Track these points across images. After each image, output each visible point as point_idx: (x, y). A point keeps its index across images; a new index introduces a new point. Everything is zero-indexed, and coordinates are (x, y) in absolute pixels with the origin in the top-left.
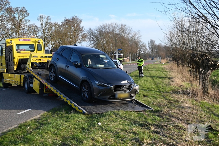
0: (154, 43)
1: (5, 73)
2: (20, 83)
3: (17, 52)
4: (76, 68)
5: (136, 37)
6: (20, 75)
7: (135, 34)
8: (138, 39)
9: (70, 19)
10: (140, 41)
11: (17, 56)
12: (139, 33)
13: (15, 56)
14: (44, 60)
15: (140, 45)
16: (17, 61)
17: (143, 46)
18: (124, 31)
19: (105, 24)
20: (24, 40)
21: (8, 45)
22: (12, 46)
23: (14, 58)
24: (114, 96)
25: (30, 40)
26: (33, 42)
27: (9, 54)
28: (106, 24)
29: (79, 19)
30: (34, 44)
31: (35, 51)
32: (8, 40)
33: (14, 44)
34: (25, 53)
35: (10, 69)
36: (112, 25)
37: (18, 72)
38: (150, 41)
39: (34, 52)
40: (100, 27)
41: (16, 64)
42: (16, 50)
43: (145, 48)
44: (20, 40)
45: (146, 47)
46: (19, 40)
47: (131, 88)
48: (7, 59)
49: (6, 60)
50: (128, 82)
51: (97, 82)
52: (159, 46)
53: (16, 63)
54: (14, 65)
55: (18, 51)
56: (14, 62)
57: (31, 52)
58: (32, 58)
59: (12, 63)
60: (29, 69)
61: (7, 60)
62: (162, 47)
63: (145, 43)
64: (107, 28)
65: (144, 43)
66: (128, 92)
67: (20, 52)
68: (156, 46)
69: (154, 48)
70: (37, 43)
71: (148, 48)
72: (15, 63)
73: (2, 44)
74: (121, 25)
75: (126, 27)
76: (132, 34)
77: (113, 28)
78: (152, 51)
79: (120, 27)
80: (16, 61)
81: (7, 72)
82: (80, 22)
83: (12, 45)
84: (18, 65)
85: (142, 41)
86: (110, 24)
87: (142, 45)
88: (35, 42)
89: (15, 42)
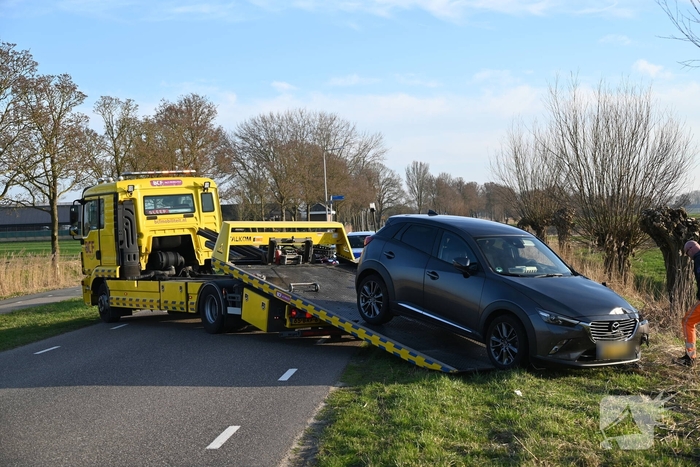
0: (425, 172)
1: (116, 279)
2: (184, 306)
3: (148, 219)
4: (466, 276)
5: (370, 154)
6: (186, 284)
7: (366, 146)
8: (376, 161)
9: (177, 104)
10: (383, 167)
11: (149, 230)
12: (377, 143)
13: (143, 229)
14: (259, 240)
15: (381, 181)
16: (148, 244)
17: (392, 183)
18: (328, 136)
19: (267, 115)
20: (164, 183)
21: (121, 198)
22: (133, 201)
23: (140, 235)
24: (592, 353)
25: (181, 184)
26: (188, 187)
27: (127, 224)
28: (272, 117)
29: (207, 103)
30: (192, 195)
31: (196, 214)
32: (123, 184)
33: (138, 196)
34: (169, 222)
35: (130, 268)
36: (291, 120)
37: (152, 274)
38: (411, 165)
39: (192, 216)
40: (252, 126)
41: (146, 253)
42: (146, 213)
43: (396, 190)
44: (155, 183)
45: (399, 186)
46: (152, 182)
47: (633, 330)
48: (120, 238)
49: (118, 242)
50: (625, 312)
51: (546, 315)
52: (440, 182)
53: (146, 250)
54: (141, 255)
55: (151, 217)
56: (140, 247)
57: (185, 216)
58: (231, 234)
59: (134, 249)
60: (223, 264)
61: (122, 242)
62: (451, 185)
63: (396, 173)
64: (276, 127)
65: (393, 175)
66: (626, 340)
67: (156, 218)
68: (431, 180)
69: (427, 188)
70: (200, 192)
71: (405, 188)
72: (143, 251)
73: (99, 195)
74: (318, 117)
75: (336, 123)
76: (357, 145)
77: (295, 126)
78: (419, 198)
79: (317, 123)
80: (146, 243)
81: (123, 276)
82: (211, 113)
83: (134, 199)
84: (150, 255)
85: (386, 166)
86: (282, 113)
87: (387, 179)
88: (196, 187)
89: (141, 189)
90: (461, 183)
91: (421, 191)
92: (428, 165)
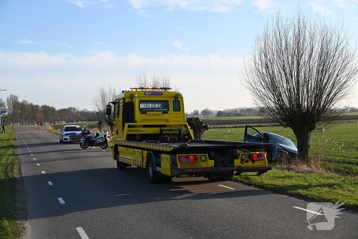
0: (16, 100)
2: (141, 164)
6: (142, 151)
20: (153, 94)
22: (132, 103)
25: (162, 94)
30: (168, 101)
31: (169, 112)
33: (136, 100)
34: (153, 115)
42: (140, 110)
44: (147, 94)
52: (22, 104)
55: (143, 112)
57: (163, 113)
62: (27, 106)
67: (146, 113)
69: (17, 107)
70: (173, 99)
71: (7, 107)
78: (13, 112)
90: (32, 105)
91: (14, 108)
92: (18, 97)
